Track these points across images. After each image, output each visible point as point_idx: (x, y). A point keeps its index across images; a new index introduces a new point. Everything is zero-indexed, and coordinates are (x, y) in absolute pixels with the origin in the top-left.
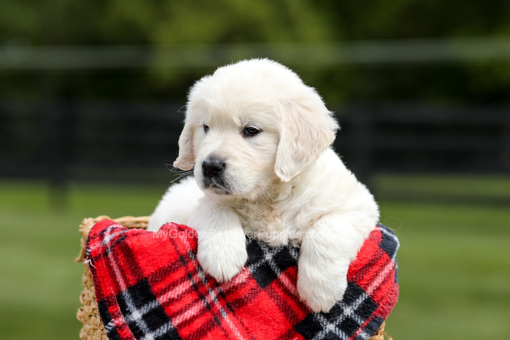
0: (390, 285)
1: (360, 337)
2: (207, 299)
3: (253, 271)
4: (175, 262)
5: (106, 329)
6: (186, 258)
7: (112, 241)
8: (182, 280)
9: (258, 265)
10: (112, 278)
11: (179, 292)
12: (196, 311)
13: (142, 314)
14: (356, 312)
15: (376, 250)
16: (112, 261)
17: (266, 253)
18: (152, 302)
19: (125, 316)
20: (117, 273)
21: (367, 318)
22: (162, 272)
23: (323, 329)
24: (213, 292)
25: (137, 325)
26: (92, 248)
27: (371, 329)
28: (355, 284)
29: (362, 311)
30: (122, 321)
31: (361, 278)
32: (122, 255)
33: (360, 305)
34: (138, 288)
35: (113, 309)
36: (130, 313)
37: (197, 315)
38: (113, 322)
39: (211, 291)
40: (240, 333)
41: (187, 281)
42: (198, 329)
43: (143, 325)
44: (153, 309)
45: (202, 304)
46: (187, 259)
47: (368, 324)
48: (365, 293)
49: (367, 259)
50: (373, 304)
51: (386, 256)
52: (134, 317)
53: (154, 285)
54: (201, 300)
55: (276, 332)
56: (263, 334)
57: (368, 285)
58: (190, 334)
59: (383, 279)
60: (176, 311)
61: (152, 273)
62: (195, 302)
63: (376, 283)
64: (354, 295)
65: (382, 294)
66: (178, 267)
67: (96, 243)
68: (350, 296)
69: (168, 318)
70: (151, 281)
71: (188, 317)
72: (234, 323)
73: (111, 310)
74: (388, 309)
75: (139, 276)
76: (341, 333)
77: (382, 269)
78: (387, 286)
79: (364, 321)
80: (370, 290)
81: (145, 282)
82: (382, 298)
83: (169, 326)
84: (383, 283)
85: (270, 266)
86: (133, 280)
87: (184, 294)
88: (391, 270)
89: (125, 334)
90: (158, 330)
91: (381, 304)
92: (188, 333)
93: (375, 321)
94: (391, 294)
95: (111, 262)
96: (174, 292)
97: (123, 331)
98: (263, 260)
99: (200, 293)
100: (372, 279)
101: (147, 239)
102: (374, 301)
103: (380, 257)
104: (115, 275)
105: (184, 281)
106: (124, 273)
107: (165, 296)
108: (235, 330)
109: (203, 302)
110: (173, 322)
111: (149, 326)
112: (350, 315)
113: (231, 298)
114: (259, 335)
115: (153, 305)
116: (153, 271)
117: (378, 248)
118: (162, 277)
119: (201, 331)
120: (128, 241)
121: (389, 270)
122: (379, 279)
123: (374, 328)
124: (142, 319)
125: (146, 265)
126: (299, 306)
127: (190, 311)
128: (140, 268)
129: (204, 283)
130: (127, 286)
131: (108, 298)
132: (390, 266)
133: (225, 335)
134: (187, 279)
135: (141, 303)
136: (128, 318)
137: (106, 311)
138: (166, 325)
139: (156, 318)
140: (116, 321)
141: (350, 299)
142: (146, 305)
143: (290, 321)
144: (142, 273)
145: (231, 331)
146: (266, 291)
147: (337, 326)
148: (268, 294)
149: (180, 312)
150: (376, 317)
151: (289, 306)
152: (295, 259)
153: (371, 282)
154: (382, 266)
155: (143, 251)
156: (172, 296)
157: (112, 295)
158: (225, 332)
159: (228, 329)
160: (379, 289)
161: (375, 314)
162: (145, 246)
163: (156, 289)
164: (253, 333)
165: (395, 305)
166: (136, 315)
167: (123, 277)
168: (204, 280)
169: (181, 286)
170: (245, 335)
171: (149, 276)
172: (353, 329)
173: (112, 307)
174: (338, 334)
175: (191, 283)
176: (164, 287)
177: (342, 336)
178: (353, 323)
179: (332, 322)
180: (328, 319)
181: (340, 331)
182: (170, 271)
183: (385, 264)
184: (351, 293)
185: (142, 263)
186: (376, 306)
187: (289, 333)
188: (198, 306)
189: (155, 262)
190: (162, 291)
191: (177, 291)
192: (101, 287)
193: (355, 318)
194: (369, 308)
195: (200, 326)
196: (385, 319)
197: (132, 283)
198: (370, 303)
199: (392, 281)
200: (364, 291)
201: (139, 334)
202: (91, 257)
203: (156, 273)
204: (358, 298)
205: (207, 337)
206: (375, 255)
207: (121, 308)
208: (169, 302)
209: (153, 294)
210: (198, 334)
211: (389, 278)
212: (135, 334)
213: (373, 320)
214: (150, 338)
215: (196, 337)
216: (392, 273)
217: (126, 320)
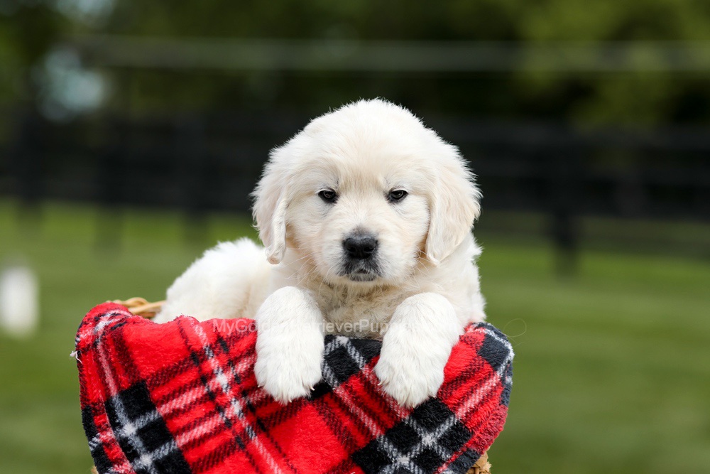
2: (226, 412)
4: (184, 361)
5: (90, 445)
6: (200, 355)
7: (106, 328)
8: (193, 385)
10: (100, 377)
11: (187, 401)
12: (210, 427)
13: (137, 428)
14: (440, 441)
15: (472, 357)
16: (101, 354)
18: (151, 413)
19: (114, 429)
21: (455, 451)
23: (391, 463)
24: (237, 403)
25: (129, 442)
26: (81, 336)
27: (460, 465)
28: (440, 403)
29: (448, 441)
30: (110, 437)
31: (449, 396)
32: (113, 347)
33: (446, 432)
34: (132, 393)
35: (100, 419)
36: (121, 427)
37: (211, 433)
38: (98, 437)
39: (235, 401)
40: (275, 461)
41: (200, 386)
42: (211, 452)
43: (138, 443)
44: (151, 422)
45: (219, 419)
46: (201, 357)
47: (456, 459)
48: (454, 417)
49: (458, 370)
50: (465, 432)
51: (487, 367)
52: (126, 432)
53: (153, 389)
54: (219, 413)
55: (326, 462)
56: (308, 464)
57: (458, 405)
58: (200, 459)
59: (482, 398)
60: (181, 426)
61: (152, 374)
62: (210, 417)
63: (471, 403)
64: (438, 417)
65: (479, 418)
66: (187, 367)
67: (88, 330)
68: (431, 419)
69: (171, 435)
70: (151, 384)
71: (198, 436)
72: (265, 446)
73: (98, 420)
74: (487, 440)
75: (134, 376)
76: (416, 470)
77: (481, 384)
78: (488, 407)
79: (451, 454)
80: (461, 413)
81: (142, 386)
82: (479, 424)
83: (172, 446)
84: (481, 403)
86: (126, 382)
87: (193, 404)
88: (495, 387)
89: (114, 454)
90: (157, 451)
91: (477, 433)
92: (197, 456)
93: (467, 455)
94: (493, 419)
95: (100, 356)
96: (180, 400)
97: (111, 449)
99: (217, 404)
100: (465, 397)
102: (466, 427)
103: (479, 368)
104: (105, 373)
105: (195, 387)
106: (115, 372)
107: (168, 405)
109: (220, 416)
110: (178, 441)
111: (145, 444)
112: (430, 445)
113: (263, 412)
114: (302, 465)
115: (152, 417)
116: (152, 371)
117: (476, 355)
118: (165, 380)
119: (215, 456)
120: (125, 328)
121: (492, 386)
122: (475, 398)
123: (465, 465)
124: (137, 435)
125: (145, 363)
126: (359, 429)
127: (201, 428)
128: (136, 367)
129: (224, 391)
130: (118, 390)
131: (95, 404)
132: (493, 381)
133: (250, 461)
134: (200, 384)
135: (135, 413)
136: (118, 432)
137: (91, 422)
138: (167, 444)
140: (102, 437)
141: (432, 424)
142: (142, 417)
143: (345, 448)
144: (139, 373)
145: (260, 457)
146: (314, 405)
147: (412, 459)
148: (317, 409)
149: (188, 428)
150: (468, 450)
151: (346, 427)
153: (463, 401)
154: (481, 380)
155: (142, 346)
156: (177, 406)
157: (99, 401)
158: (250, 458)
159: (255, 455)
160: (474, 411)
161: (467, 446)
162: (143, 337)
163: (156, 395)
164: (294, 462)
165: (498, 435)
166: (129, 430)
167: (114, 377)
168: (225, 386)
169: (191, 394)
170: (282, 464)
171: (148, 377)
172: (434, 465)
173: (98, 417)
174: (412, 471)
175: (206, 390)
176: (168, 393)
178: (435, 457)
179: (405, 453)
180: (398, 449)
181: (416, 467)
182: (176, 372)
183: (485, 379)
184: (433, 415)
185: (140, 360)
186: (469, 436)
187: (343, 464)
188: (213, 421)
189: (156, 359)
190: (165, 398)
191: (185, 399)
192: (86, 389)
193: (438, 451)
194: (458, 437)
195: (214, 448)
196: (482, 453)
197: (125, 386)
198: (461, 430)
199: (496, 402)
200: (453, 414)
201: (133, 455)
202: (78, 348)
203: (157, 374)
204: (443, 422)
205: (224, 464)
206: (471, 365)
207: (110, 418)
208: (173, 414)
209: (151, 402)
210: (211, 459)
211: (490, 397)
212: (127, 455)
213: (465, 454)
214: (146, 460)
215: (208, 462)
216: (495, 391)
217: (116, 435)
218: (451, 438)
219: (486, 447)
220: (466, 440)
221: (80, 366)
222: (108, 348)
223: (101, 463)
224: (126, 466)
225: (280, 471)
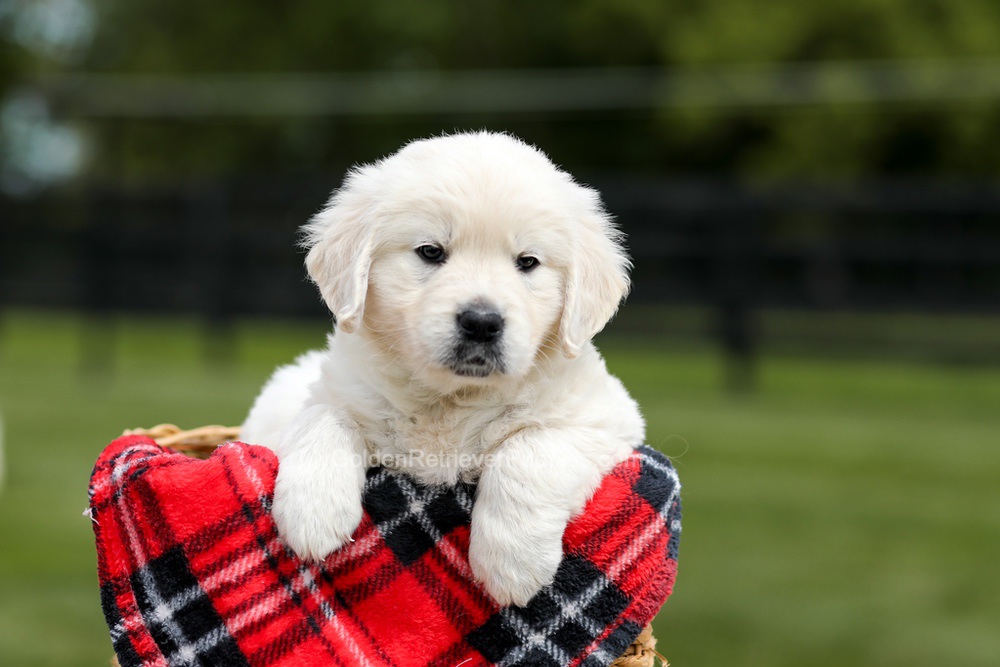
0: (656, 562)
1: (594, 658)
2: (293, 584)
3: (388, 534)
4: (233, 517)
5: (112, 635)
6: (255, 508)
7: (125, 474)
8: (247, 550)
9: (397, 522)
10: (123, 542)
11: (240, 572)
12: (272, 606)
13: (173, 610)
14: (585, 612)
15: (625, 496)
16: (124, 512)
17: (411, 501)
18: (190, 589)
19: (143, 613)
20: (131, 535)
21: (607, 623)
22: (210, 535)
23: (521, 644)
24: (308, 571)
25: (164, 630)
26: (96, 487)
27: (616, 643)
28: (584, 560)
29: (598, 611)
30: (138, 623)
31: (596, 549)
32: (139, 502)
33: (594, 598)
34: (165, 562)
35: (124, 599)
36: (153, 609)
37: (274, 613)
38: (122, 624)
39: (304, 569)
40: (360, 648)
41: (256, 550)
42: (276, 639)
43: (175, 631)
44: (193, 601)
45: (285, 594)
46: (257, 511)
47: (609, 635)
48: (605, 576)
49: (607, 514)
50: (620, 597)
51: (646, 507)
52: (158, 615)
53: (193, 557)
54: (283, 586)
55: (431, 647)
56: (406, 650)
57: (609, 561)
58: (260, 649)
59: (641, 551)
60: (234, 606)
61: (191, 536)
62: (272, 591)
63: (626, 559)
64: (582, 580)
65: (639, 579)
66: (238, 525)
67: (103, 479)
68: (573, 582)
69: (220, 618)
70: (189, 550)
71: (257, 618)
72: (347, 628)
73: (121, 601)
74: (651, 607)
75: (167, 540)
76: (555, 651)
77: (639, 531)
78: (650, 563)
79: (602, 628)
80: (614, 572)
81: (178, 553)
82: (639, 586)
83: (222, 634)
84: (641, 558)
85: (419, 525)
86: (157, 548)
87: (249, 575)
88: (659, 535)
89: (143, 646)
90: (202, 640)
91: (637, 599)
92: (256, 646)
93: (624, 629)
94: (658, 579)
95: (122, 514)
96: (230, 571)
97: (140, 640)
98: (406, 514)
99: (281, 573)
100: (619, 551)
101: (183, 473)
102: (621, 591)
103: (634, 510)
104: (129, 537)
105: (250, 551)
106: (142, 534)
107: (214, 578)
108: (349, 642)
109: (286, 590)
110: (229, 626)
111: (185, 632)
112: (573, 616)
113: (344, 583)
114: (397, 652)
115: (193, 594)
116: (190, 532)
117: (630, 492)
118: (208, 543)
119: (281, 644)
120: (150, 476)
121: (655, 534)
122: (632, 551)
123: (622, 643)
124: (173, 620)
125: (181, 521)
126: (475, 600)
127: (260, 606)
128: (169, 527)
129: (289, 555)
130: (147, 559)
131: (117, 579)
132: (656, 527)
133: (328, 651)
134: (256, 548)
135: (170, 590)
136: (148, 616)
137: (112, 603)
138: (216, 630)
139: (199, 618)
140: (128, 623)
141: (574, 588)
142: (180, 594)
143: (457, 627)
144: (173, 535)
145: (340, 645)
146: (412, 571)
147: (548, 637)
148: (417, 577)
149: (243, 608)
150: (626, 622)
151: (457, 599)
152: (466, 512)
153: (616, 556)
154: (639, 526)
155: (177, 495)
156: (227, 579)
157: (123, 575)
158: (329, 646)
159: (334, 641)
160: (631, 569)
161: (624, 617)
162: (179, 487)
163: (197, 564)
164: (386, 648)
165: (666, 600)
166: (163, 612)
167: (141, 542)
169: (244, 561)
170: (370, 652)
171: (186, 540)
172: (579, 644)
173: (122, 597)
174: (549, 652)
175: (265, 554)
176: (213, 561)
177: (558, 657)
178: (579, 632)
179: (538, 630)
180: (530, 624)
181: (555, 646)
182: (223, 532)
183: (645, 523)
184: (575, 577)
185: (174, 517)
186: (626, 602)
187: (455, 648)
188: (276, 597)
189: (195, 515)
190: (209, 569)
191: (237, 569)
192: (106, 559)
193: (584, 624)
194: (611, 605)
195: (279, 633)
196: (644, 625)
197: (156, 553)
198: (614, 595)
199: (660, 555)
200: (602, 574)
201: (169, 648)
202: (93, 503)
203: (198, 536)
204: (590, 585)
205: (293, 654)
206: (624, 506)
207: (137, 598)
208: (221, 590)
209: (191, 574)
210: (276, 649)
211: (652, 548)
212: (161, 647)
213: (621, 628)
214: (187, 653)
215: (272, 654)
216: (659, 540)
217: (146, 620)
218: (601, 607)
219: (650, 617)
220: (621, 608)
221: (96, 528)
222: (133, 503)
223: (126, 658)
224: (160, 662)
225: (367, 661)
